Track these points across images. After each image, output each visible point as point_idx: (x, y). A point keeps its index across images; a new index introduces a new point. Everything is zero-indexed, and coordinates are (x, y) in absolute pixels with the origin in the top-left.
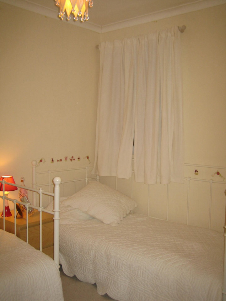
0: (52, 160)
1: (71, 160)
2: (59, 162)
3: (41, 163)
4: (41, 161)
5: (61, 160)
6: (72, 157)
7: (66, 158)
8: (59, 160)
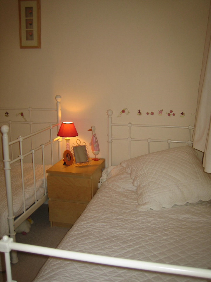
0: (139, 112)
1: (169, 115)
2: (150, 115)
3: (123, 114)
4: (123, 111)
5: (152, 114)
6: (171, 111)
7: (161, 112)
8: (150, 112)
